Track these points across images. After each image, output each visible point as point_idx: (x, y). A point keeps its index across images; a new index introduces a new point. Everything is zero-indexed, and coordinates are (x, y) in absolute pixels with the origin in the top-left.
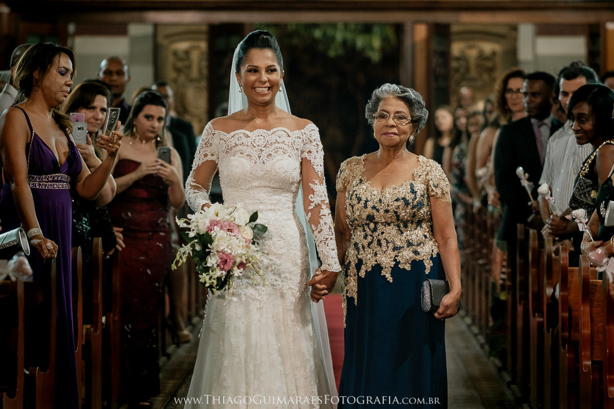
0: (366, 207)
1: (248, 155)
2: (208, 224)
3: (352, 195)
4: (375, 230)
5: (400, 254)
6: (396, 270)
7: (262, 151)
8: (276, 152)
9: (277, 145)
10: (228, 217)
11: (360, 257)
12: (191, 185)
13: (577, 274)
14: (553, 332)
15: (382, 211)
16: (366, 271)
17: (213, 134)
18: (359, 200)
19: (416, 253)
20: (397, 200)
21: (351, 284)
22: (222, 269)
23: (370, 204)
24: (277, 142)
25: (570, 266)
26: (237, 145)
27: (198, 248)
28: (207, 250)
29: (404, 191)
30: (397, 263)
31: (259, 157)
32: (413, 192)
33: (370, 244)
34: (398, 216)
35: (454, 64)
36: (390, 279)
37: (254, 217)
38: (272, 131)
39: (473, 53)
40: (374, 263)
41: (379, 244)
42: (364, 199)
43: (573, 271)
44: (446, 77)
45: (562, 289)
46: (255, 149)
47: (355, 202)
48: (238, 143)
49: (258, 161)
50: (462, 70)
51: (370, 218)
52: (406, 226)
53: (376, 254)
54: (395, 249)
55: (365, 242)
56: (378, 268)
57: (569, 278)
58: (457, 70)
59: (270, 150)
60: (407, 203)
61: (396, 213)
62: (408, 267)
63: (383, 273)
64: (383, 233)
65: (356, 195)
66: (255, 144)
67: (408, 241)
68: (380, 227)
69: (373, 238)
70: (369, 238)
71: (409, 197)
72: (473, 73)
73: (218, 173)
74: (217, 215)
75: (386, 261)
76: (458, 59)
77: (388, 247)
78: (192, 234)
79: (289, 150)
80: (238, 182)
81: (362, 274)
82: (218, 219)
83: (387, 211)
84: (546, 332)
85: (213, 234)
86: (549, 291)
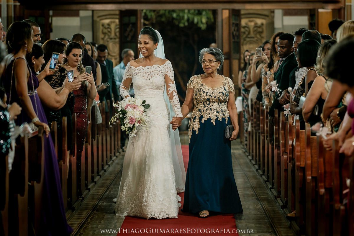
0: (207, 95)
1: (143, 77)
2: (125, 105)
3: (200, 90)
4: (209, 104)
5: (219, 115)
6: (217, 121)
7: (149, 74)
8: (154, 75)
9: (154, 72)
10: (133, 103)
11: (201, 115)
12: (122, 87)
13: (304, 134)
14: (292, 162)
15: (213, 97)
16: (205, 120)
17: (130, 68)
18: (204, 92)
19: (224, 115)
20: (220, 93)
21: (196, 125)
22: (131, 124)
23: (208, 94)
24: (155, 71)
25: (300, 130)
26: (139, 73)
27: (121, 116)
28: (125, 117)
29: (222, 90)
30: (218, 118)
31: (148, 77)
32: (225, 90)
33: (207, 110)
34: (219, 99)
35: (242, 30)
36: (214, 124)
37: (144, 102)
38: (153, 66)
39: (252, 24)
40: (208, 117)
41: (211, 109)
42: (206, 92)
43: (302, 132)
44: (239, 37)
45: (296, 141)
46: (146, 74)
47: (202, 93)
48: (140, 72)
49: (147, 79)
50: (247, 33)
51: (208, 100)
52: (221, 104)
53: (209, 114)
54: (217, 112)
55: (205, 109)
56: (210, 119)
57: (300, 136)
58: (244, 33)
59: (152, 74)
60: (223, 94)
61: (219, 98)
62: (221, 120)
63: (212, 121)
64: (212, 106)
65: (202, 90)
66: (146, 72)
67: (221, 110)
68: (211, 104)
69: (208, 107)
70: (207, 108)
71: (224, 92)
72: (252, 34)
73: (132, 84)
74: (129, 102)
75: (213, 116)
76: (244, 27)
77: (214, 111)
78: (119, 110)
79: (160, 74)
80: (139, 88)
81: (203, 121)
82: (129, 103)
83: (215, 97)
84: (289, 163)
85: (127, 110)
86: (290, 142)
